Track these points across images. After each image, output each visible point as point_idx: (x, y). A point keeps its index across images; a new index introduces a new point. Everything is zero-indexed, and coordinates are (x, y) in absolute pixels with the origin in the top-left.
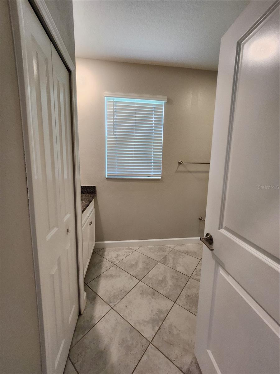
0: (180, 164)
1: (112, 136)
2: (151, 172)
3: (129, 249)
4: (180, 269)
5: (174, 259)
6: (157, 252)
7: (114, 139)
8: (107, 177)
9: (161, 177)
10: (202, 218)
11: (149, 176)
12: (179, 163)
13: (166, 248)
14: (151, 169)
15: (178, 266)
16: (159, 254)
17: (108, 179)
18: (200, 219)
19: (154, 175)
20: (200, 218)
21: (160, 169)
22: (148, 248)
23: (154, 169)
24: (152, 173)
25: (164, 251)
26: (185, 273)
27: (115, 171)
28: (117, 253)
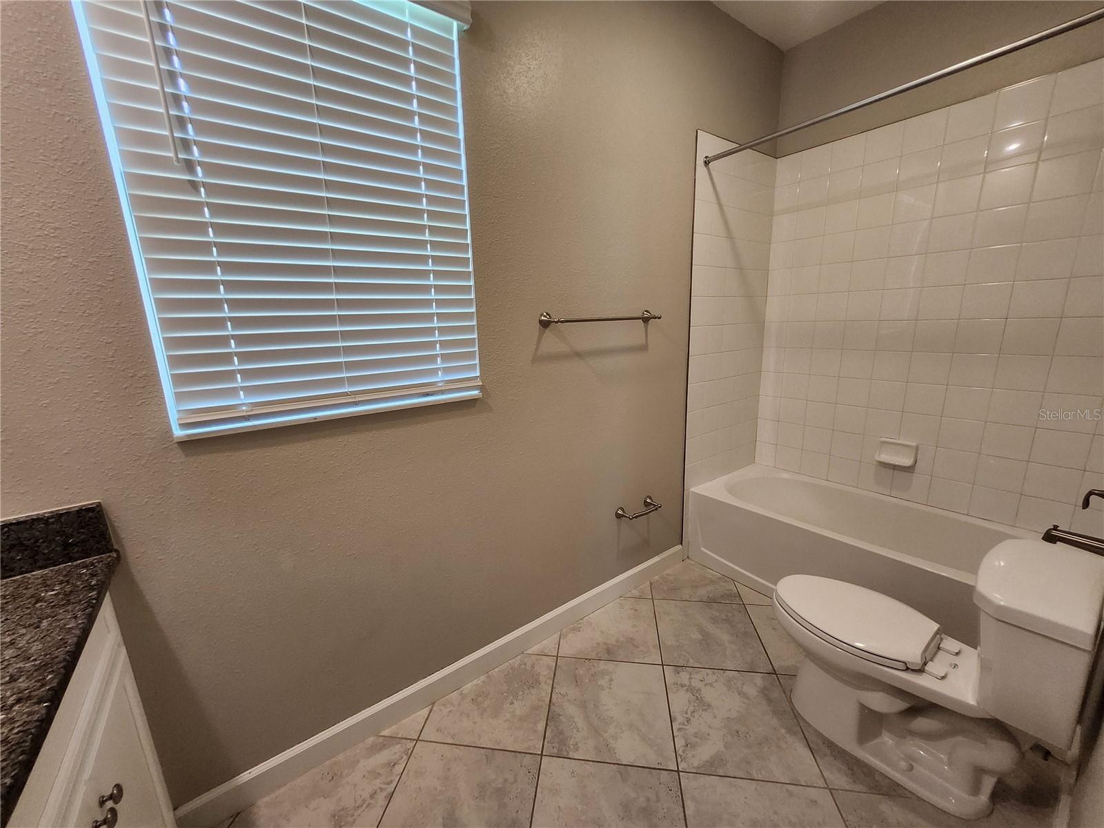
0: (545, 325)
1: (171, 168)
2: (434, 372)
3: (383, 747)
4: (628, 749)
5: (583, 705)
6: (512, 703)
7: (190, 194)
8: (179, 433)
9: (481, 388)
10: (622, 509)
11: (427, 395)
12: (541, 322)
13: (533, 667)
14: (432, 359)
15: (615, 738)
16: (519, 708)
17: (189, 445)
18: (618, 516)
19: (453, 386)
20: (620, 512)
21: (470, 355)
22: (463, 696)
23: (445, 357)
24: (440, 377)
25: (534, 682)
26: (652, 759)
27: (233, 392)
28: (326, 806)
